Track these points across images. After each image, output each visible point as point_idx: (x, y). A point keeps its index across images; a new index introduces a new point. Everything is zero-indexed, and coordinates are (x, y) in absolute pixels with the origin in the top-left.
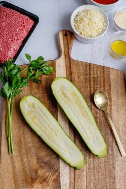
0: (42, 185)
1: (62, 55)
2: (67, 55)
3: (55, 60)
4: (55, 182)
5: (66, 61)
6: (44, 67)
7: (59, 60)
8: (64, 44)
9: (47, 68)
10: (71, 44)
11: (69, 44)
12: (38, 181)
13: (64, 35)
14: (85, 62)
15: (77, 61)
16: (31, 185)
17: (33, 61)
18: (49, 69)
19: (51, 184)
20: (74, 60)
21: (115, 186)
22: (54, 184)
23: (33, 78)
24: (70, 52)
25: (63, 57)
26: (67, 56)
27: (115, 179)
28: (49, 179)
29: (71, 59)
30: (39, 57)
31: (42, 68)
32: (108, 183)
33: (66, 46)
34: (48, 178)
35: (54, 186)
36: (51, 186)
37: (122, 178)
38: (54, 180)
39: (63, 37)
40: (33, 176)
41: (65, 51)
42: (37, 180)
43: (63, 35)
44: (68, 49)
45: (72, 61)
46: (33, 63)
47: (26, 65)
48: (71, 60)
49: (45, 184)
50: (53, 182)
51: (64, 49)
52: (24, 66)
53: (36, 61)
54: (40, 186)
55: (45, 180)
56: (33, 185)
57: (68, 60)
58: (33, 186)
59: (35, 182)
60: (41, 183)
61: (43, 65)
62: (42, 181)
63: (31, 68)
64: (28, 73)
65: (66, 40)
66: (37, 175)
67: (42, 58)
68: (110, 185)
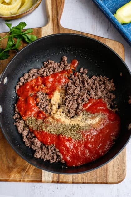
0: (21, 175)
1: (49, 22)
2: (56, 21)
3: (41, 27)
4: (35, 172)
5: (53, 29)
7: (46, 27)
8: (52, 8)
9: (30, 36)
10: (61, 9)
11: (59, 9)
12: (15, 170)
14: (77, 31)
15: (67, 29)
16: (8, 175)
17: (13, 27)
18: (32, 37)
19: (31, 174)
20: (64, 28)
21: (107, 179)
22: (34, 174)
23: (13, 48)
24: (59, 18)
25: (50, 24)
26: (56, 23)
27: (107, 170)
28: (29, 169)
29: (60, 26)
30: (20, 23)
31: (24, 36)
32: (99, 175)
33: (55, 12)
34: (28, 167)
35: (34, 176)
36: (31, 176)
37: (116, 169)
38: (34, 170)
39: (52, 1)
40: (10, 164)
41: (53, 17)
42: (14, 168)
44: (57, 14)
45: (61, 28)
46: (14, 30)
47: (6, 32)
48: (60, 28)
49: (24, 173)
50: (34, 172)
51: (52, 15)
52: (3, 34)
53: (16, 28)
54: (18, 176)
55: (24, 170)
57: (56, 28)
59: (12, 171)
60: (19, 173)
61: (25, 32)
62: (21, 170)
63: (13, 35)
64: (8, 42)
65: (55, 4)
66: (15, 164)
67: (24, 24)
68: (101, 177)
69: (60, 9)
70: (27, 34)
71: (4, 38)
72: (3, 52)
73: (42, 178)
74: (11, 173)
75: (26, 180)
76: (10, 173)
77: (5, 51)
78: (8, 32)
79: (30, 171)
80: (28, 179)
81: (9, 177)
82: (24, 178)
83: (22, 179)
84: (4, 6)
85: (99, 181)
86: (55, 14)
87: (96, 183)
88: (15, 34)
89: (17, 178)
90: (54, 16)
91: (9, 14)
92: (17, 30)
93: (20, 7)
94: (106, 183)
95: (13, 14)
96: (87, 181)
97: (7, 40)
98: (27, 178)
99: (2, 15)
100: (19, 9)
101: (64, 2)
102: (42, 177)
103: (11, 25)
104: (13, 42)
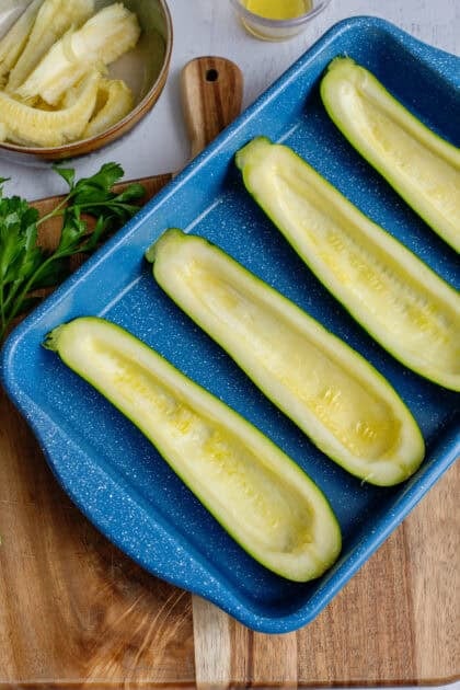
0: (124, 668)
3: (171, 174)
4: (172, 655)
8: (204, 110)
12: (104, 650)
13: (204, 75)
16: (80, 667)
17: (81, 181)
19: (157, 661)
21: (415, 668)
22: (168, 660)
23: (83, 248)
27: (413, 639)
28: (150, 644)
30: (104, 166)
31: (116, 209)
32: (386, 657)
34: (146, 640)
35: (167, 670)
36: (159, 669)
37: (443, 634)
38: (165, 648)
39: (202, 85)
40: (85, 630)
42: (100, 645)
43: (200, 76)
46: (84, 188)
47: (55, 197)
49: (132, 661)
50: (166, 655)
51: (205, 129)
52: (47, 202)
53: (91, 183)
54: (113, 669)
55: (132, 647)
56: (86, 666)
58: (86, 670)
59: (95, 653)
60: (118, 658)
62: (124, 650)
63: (77, 209)
64: (63, 228)
65: (212, 96)
66: (104, 628)
67: (116, 170)
68: (395, 664)
70: (126, 203)
71: (49, 216)
72: (49, 260)
73: (195, 675)
74: (91, 661)
75: (141, 681)
76: (88, 659)
77: (54, 257)
78: (66, 195)
79: (153, 650)
80: (148, 680)
81: (84, 673)
82: (135, 676)
83: (128, 681)
84: (41, 114)
85: (387, 677)
86: (214, 127)
87: (379, 684)
88: (86, 201)
89: (111, 679)
91: (60, 137)
92: (92, 189)
93: (94, 115)
94: (414, 683)
95: (71, 138)
96: (346, 679)
97: (61, 223)
98: (145, 677)
99: (37, 145)
100: (90, 121)
101: (241, 88)
102: (194, 668)
103: (73, 171)
104: (82, 229)
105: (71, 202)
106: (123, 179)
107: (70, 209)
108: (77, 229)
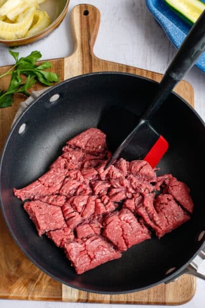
0: (29, 290)
1: (76, 50)
2: (86, 49)
3: (64, 58)
4: (51, 284)
5: (83, 61)
6: (41, 72)
7: (70, 58)
8: (81, 29)
9: (46, 74)
10: (95, 29)
11: (91, 30)
12: (20, 281)
13: (83, 13)
14: (119, 64)
15: (105, 61)
16: (7, 288)
17: (21, 58)
18: (50, 75)
19: (44, 287)
20: (99, 60)
21: (165, 297)
22: (49, 287)
23: (20, 90)
24: (91, 44)
25: (78, 52)
26: (86, 52)
28: (41, 279)
29: (93, 56)
30: (33, 52)
31: (37, 73)
33: (85, 34)
34: (40, 277)
35: (49, 292)
36: (45, 291)
38: (48, 282)
39: (81, 16)
40: (11, 271)
41: (82, 42)
42: (18, 278)
43: (81, 12)
44: (89, 39)
45: (95, 60)
46: (23, 62)
47: (8, 66)
48: (93, 59)
49: (32, 286)
50: (48, 284)
51: (81, 38)
52: (5, 67)
53: (26, 60)
54: (23, 291)
55: (33, 280)
56: (10, 287)
57: (87, 59)
58: (11, 290)
59: (15, 282)
60: (26, 285)
61: (40, 68)
62: (29, 281)
63: (19, 71)
64: (11, 80)
65: (85, 22)
66: (20, 271)
67: (38, 54)
68: (156, 294)
69: (93, 29)
70: (42, 70)
71: (6, 74)
72: (4, 95)
73: (61, 295)
74: (13, 286)
75: (36, 296)
76: (11, 285)
77: (6, 94)
78: (14, 65)
79: (43, 282)
80: (39, 296)
81: (10, 291)
82: (33, 294)
83: (30, 296)
84: (6, 24)
85: (152, 301)
86: (86, 37)
87: (148, 303)
88: (23, 68)
89: (22, 294)
90: (84, 41)
91: (14, 37)
92: (27, 63)
93: (31, 27)
94: (164, 304)
95: (20, 37)
96: (133, 300)
97: (10, 78)
98: (38, 294)
99: (3, 39)
100: (29, 30)
101: (99, 20)
102: (62, 292)
103: (18, 54)
104: (20, 81)
105: (16, 68)
106: (41, 59)
107: (15, 72)
108: (18, 81)
